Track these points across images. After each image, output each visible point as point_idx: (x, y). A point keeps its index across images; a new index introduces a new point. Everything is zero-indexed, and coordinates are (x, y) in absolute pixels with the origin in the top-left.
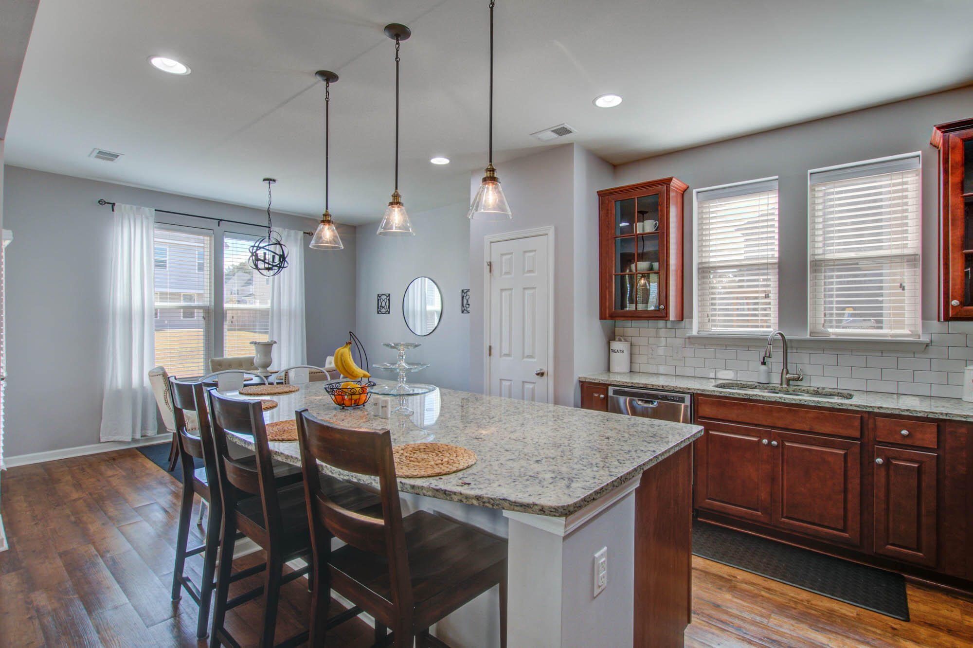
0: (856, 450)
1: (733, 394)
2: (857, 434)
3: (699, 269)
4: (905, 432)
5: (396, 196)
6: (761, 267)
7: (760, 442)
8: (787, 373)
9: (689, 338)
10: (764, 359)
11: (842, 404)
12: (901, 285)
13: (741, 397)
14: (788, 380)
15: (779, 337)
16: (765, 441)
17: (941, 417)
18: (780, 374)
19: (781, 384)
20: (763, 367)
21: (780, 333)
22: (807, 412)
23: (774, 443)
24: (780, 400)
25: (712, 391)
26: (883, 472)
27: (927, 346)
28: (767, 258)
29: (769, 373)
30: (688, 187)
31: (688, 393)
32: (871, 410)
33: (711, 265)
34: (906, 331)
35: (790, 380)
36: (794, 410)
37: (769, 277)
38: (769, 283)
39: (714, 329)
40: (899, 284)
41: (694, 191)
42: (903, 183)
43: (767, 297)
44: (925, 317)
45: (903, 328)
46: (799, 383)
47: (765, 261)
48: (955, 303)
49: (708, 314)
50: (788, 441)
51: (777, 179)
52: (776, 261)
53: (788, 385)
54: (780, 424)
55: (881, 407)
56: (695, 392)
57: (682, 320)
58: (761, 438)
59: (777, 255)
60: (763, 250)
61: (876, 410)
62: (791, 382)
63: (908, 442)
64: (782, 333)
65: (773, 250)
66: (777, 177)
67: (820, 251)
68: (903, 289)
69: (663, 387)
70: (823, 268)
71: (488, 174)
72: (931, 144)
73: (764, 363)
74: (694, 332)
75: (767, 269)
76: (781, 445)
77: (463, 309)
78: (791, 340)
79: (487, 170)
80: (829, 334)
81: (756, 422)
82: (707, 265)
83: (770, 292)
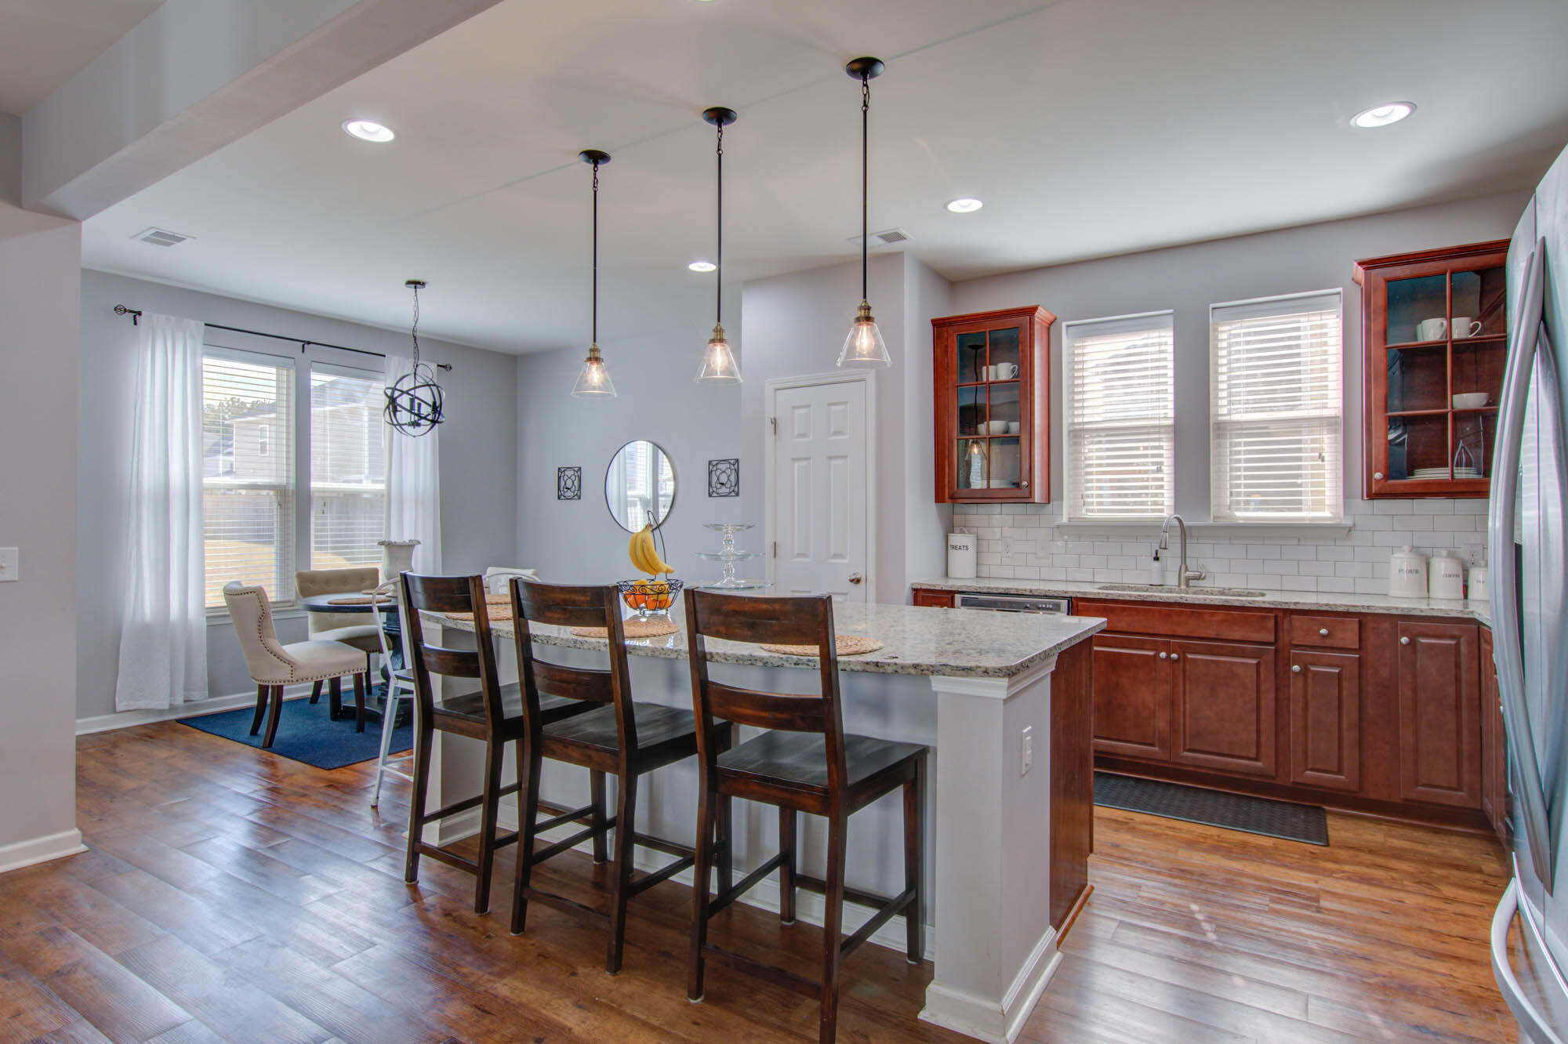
0: (1271, 657)
1: (1123, 595)
2: (1271, 638)
3: (1070, 432)
4: (1323, 631)
5: (719, 330)
6: (1152, 430)
7: (1156, 656)
8: (1187, 570)
9: (1058, 527)
10: (1157, 554)
11: (1253, 601)
12: (1320, 455)
13: (1133, 599)
14: (1188, 579)
15: (1176, 523)
16: (1163, 655)
17: (1363, 611)
18: (1177, 573)
19: (1179, 585)
20: (1156, 564)
21: (1178, 518)
22: (1212, 615)
23: (1174, 656)
24: (1181, 601)
25: (1095, 594)
26: (1300, 684)
27: (1350, 531)
28: (1159, 418)
29: (1164, 571)
30: (1056, 319)
31: (1064, 598)
32: (1287, 607)
33: (1086, 426)
34: (1327, 514)
35: (1189, 579)
36: (1199, 613)
37: (1162, 444)
38: (1161, 452)
39: (1090, 515)
40: (1317, 454)
41: (1064, 324)
42: (1321, 326)
43: (1159, 470)
44: (1347, 495)
45: (1323, 510)
46: (1201, 583)
47: (1156, 422)
48: (1378, 475)
49: (1082, 495)
50: (1191, 653)
51: (1172, 314)
52: (1171, 422)
53: (1188, 586)
54: (1181, 631)
55: (1298, 603)
56: (1074, 596)
57: (1049, 502)
58: (1158, 651)
59: (1171, 414)
60: (1153, 408)
61: (1292, 607)
62: (1192, 583)
63: (1328, 642)
64: (1181, 518)
65: (1165, 407)
66: (1171, 311)
67: (1224, 411)
68: (1323, 460)
69: (1031, 591)
70: (1228, 433)
71: (863, 313)
72: (1353, 279)
73: (1157, 559)
74: (1065, 520)
75: (1159, 433)
76: (1182, 659)
77: (711, 490)
78: (1190, 527)
79: (861, 308)
80: (1237, 518)
81: (1152, 632)
82: (1081, 427)
83: (1161, 463)
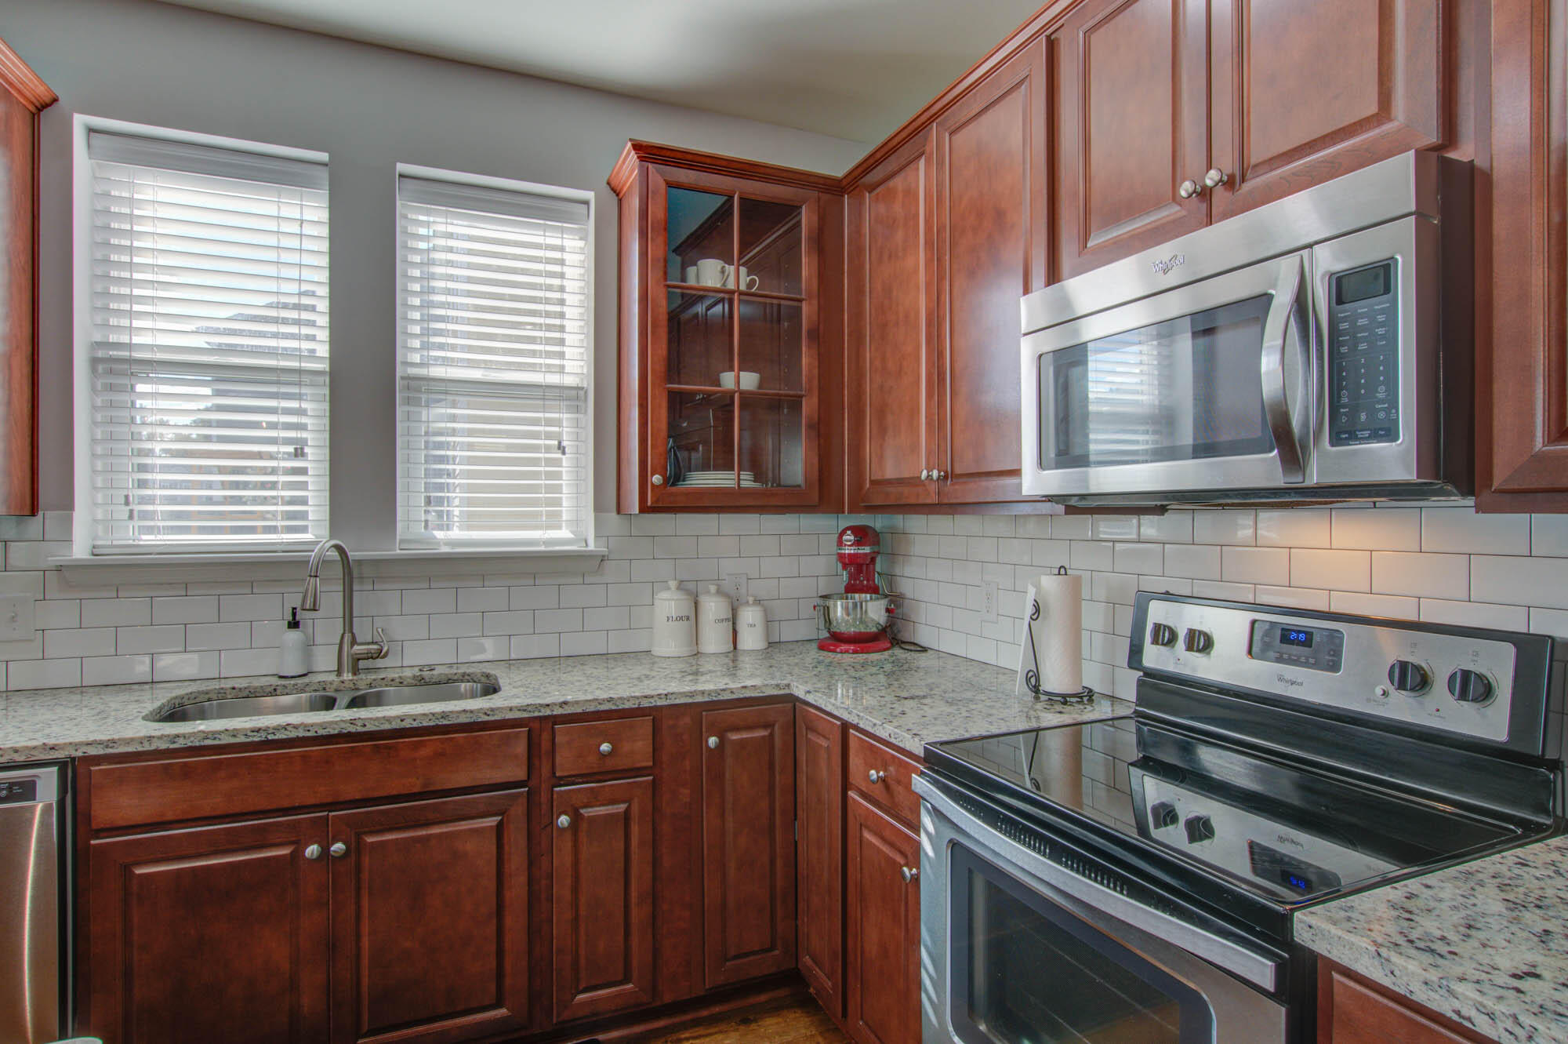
0: (519, 810)
1: (215, 734)
2: (521, 774)
3: (94, 362)
4: (605, 747)
6: (284, 378)
7: (297, 855)
8: (354, 642)
9: (59, 569)
10: (294, 614)
11: (492, 710)
12: (560, 443)
13: (241, 739)
14: (356, 660)
15: (334, 555)
16: (312, 850)
17: (659, 703)
18: (337, 647)
19: (339, 672)
20: (294, 635)
21: (338, 548)
22: (417, 746)
23: (338, 847)
24: (352, 729)
25: (141, 741)
27: (602, 560)
28: (300, 358)
29: (309, 645)
30: (55, 100)
31: (52, 763)
32: (548, 712)
33: (137, 355)
34: (564, 533)
35: (359, 659)
36: (386, 746)
37: (304, 405)
38: (304, 420)
39: (148, 539)
40: (556, 443)
41: (80, 121)
42: (562, 249)
43: (299, 453)
44: (598, 508)
45: (559, 527)
46: (379, 663)
47: (295, 364)
48: (657, 479)
49: (127, 497)
50: (372, 833)
51: (325, 165)
52: (324, 366)
53: (355, 671)
54: (352, 791)
55: (565, 703)
56: (79, 754)
57: (34, 512)
58: (300, 845)
59: (323, 350)
60: (292, 337)
61: (558, 711)
62: (362, 664)
63: (610, 764)
64: (343, 545)
65: (312, 338)
66: (324, 157)
67: (416, 358)
68: (564, 453)
70: (424, 397)
72: (608, 183)
73: (294, 624)
74: (80, 550)
75: (299, 384)
76: (356, 849)
78: (360, 562)
80: (438, 543)
81: (286, 804)
82: (125, 354)
83: (304, 442)
